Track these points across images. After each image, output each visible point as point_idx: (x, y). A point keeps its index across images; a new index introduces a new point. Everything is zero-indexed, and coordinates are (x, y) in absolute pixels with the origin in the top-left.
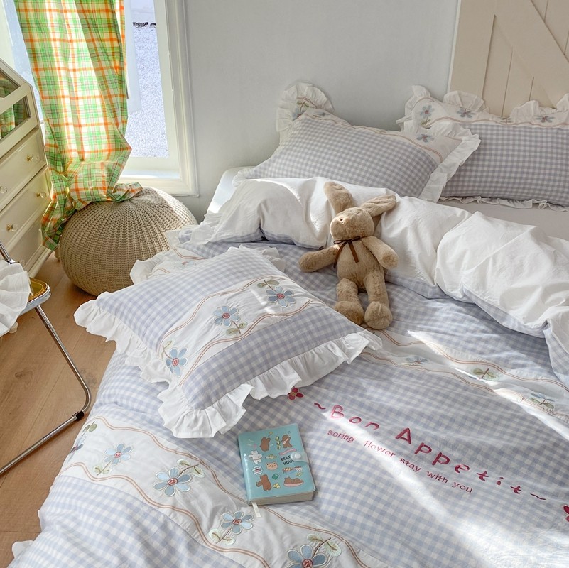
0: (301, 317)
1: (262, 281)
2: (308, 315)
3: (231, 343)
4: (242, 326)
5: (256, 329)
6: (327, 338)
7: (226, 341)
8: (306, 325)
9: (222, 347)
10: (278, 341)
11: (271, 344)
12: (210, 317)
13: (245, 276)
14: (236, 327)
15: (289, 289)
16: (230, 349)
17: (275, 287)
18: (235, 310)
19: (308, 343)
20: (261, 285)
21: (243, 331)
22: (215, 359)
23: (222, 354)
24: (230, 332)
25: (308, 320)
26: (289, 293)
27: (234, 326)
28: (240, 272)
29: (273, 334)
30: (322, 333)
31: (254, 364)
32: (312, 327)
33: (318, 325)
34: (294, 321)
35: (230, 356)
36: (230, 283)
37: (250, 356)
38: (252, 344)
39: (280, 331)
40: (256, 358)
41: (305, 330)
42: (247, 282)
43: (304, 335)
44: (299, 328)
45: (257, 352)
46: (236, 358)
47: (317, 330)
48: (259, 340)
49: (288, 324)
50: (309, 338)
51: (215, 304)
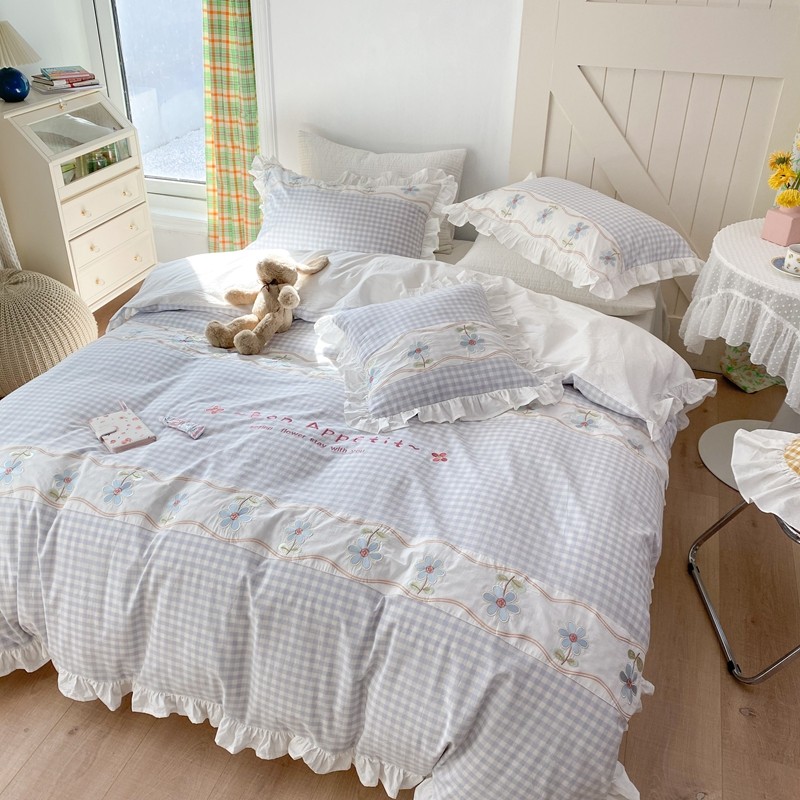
0: (484, 364)
1: (462, 326)
2: (491, 363)
3: (415, 374)
4: (428, 362)
5: (438, 366)
6: (505, 385)
7: (411, 371)
8: (486, 371)
9: (407, 375)
10: (456, 380)
11: (449, 381)
12: (407, 350)
13: (449, 318)
14: (423, 362)
15: (482, 338)
16: (412, 379)
17: (471, 334)
18: (427, 347)
19: (483, 387)
20: (460, 330)
21: (427, 366)
22: (398, 383)
23: (405, 381)
24: (416, 365)
25: (489, 367)
26: (482, 341)
27: (421, 361)
28: (446, 313)
29: (453, 373)
30: (500, 381)
31: (430, 394)
32: (491, 374)
33: (498, 373)
34: (477, 366)
35: (410, 384)
36: (433, 323)
37: (427, 387)
38: (432, 378)
39: (461, 372)
40: (433, 389)
41: (484, 376)
42: (448, 324)
43: (482, 380)
44: (479, 373)
45: (434, 385)
46: (415, 386)
47: (496, 377)
48: (439, 375)
49: (470, 367)
50: (486, 383)
51: (414, 339)
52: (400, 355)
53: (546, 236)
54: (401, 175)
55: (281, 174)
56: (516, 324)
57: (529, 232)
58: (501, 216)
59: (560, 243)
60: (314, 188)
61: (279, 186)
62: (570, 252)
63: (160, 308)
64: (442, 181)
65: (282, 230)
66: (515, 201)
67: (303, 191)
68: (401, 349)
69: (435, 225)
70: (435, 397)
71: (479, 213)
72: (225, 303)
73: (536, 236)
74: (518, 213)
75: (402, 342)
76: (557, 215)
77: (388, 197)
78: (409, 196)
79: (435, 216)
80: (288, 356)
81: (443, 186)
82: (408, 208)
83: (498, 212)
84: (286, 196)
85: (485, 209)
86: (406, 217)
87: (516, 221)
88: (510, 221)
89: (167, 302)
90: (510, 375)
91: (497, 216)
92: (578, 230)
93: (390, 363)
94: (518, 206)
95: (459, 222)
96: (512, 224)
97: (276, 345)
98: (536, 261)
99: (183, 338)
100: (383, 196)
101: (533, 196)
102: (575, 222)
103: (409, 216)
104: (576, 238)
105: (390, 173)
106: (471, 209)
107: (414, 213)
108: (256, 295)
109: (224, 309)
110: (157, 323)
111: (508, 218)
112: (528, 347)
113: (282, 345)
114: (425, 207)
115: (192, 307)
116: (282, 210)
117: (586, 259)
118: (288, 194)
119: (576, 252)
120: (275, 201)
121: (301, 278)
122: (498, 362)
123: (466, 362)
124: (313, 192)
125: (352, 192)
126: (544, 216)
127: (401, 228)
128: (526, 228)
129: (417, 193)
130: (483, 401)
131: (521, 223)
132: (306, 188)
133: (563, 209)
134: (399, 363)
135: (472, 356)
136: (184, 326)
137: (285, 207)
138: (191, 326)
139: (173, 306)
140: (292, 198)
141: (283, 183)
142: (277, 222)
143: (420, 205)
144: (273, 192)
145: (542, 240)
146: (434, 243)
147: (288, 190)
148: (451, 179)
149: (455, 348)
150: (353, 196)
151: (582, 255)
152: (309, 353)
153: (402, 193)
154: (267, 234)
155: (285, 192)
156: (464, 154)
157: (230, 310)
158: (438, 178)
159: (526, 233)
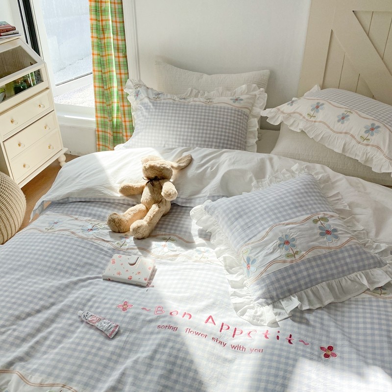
0: (342, 252)
1: (316, 217)
2: (347, 250)
3: (288, 265)
4: (297, 253)
5: (306, 257)
6: (359, 269)
7: (284, 262)
8: (344, 258)
9: (281, 266)
10: (322, 268)
11: (316, 269)
12: (276, 242)
13: (304, 210)
14: (293, 253)
15: (336, 227)
16: (286, 269)
17: (326, 224)
18: (294, 239)
19: (343, 272)
20: (315, 221)
21: (297, 257)
22: (274, 273)
23: (280, 271)
24: (288, 256)
25: (346, 254)
26: (335, 230)
27: (291, 252)
28: (301, 206)
30: (355, 265)
31: (302, 282)
32: (348, 260)
33: (354, 259)
34: (336, 253)
35: (285, 274)
36: (293, 216)
37: (300, 275)
38: (302, 267)
39: (324, 260)
40: (304, 278)
41: (343, 262)
42: (306, 217)
43: (342, 266)
44: (339, 259)
45: (305, 273)
46: (289, 276)
47: (352, 262)
48: (308, 265)
49: (331, 255)
50: (345, 268)
51: (281, 231)
52: (271, 246)
53: (346, 133)
54: (228, 89)
55: (147, 91)
56: (348, 208)
57: (331, 130)
58: (307, 117)
59: (359, 139)
60: (171, 101)
61: (146, 100)
62: (367, 145)
63: (71, 200)
64: (257, 92)
65: (151, 131)
66: (317, 107)
67: (163, 103)
68: (271, 240)
69: (255, 124)
70: (306, 284)
71: (290, 115)
72: (119, 195)
73: (337, 133)
74: (320, 115)
75: (271, 234)
76: (353, 117)
77: (223, 105)
78: (237, 104)
79: (254, 116)
80: (172, 237)
81: (258, 96)
82: (237, 112)
83: (305, 114)
84: (152, 107)
85: (294, 113)
86: (236, 119)
87: (320, 122)
88: (315, 122)
89: (76, 196)
90: (362, 260)
91: (304, 117)
92: (372, 129)
93: (264, 253)
94: (320, 111)
95: (274, 122)
96: (317, 123)
97: (161, 228)
98: (338, 150)
99: (90, 227)
100: (219, 105)
101: (330, 103)
102: (369, 123)
103: (238, 118)
104: (372, 135)
105: (221, 89)
106: (283, 112)
107: (241, 116)
108: (143, 188)
109: (119, 200)
110: (69, 213)
111: (312, 119)
112: (362, 228)
113: (166, 228)
114: (247, 111)
115: (95, 199)
116: (150, 117)
117: (382, 151)
118: (153, 105)
119: (373, 146)
120: (144, 110)
121: (174, 172)
122: (352, 249)
123: (328, 251)
124: (170, 104)
125: (197, 103)
126: (343, 118)
127: (233, 127)
128: (329, 127)
129: (242, 102)
130: (344, 283)
131: (325, 123)
132: (165, 101)
133: (357, 113)
134: (272, 253)
135: (331, 245)
136: (90, 215)
137: (152, 115)
138: (95, 215)
139: (80, 198)
140: (156, 109)
141: (149, 98)
142: (147, 125)
143: (244, 110)
144: (142, 104)
145: (342, 135)
146: (254, 136)
147: (153, 103)
148: (262, 91)
149: (316, 240)
150: (199, 106)
151: (378, 148)
152: (187, 234)
153: (231, 102)
154: (140, 134)
155: (151, 104)
156: (269, 73)
157: (124, 200)
158: (253, 91)
159: (328, 130)
